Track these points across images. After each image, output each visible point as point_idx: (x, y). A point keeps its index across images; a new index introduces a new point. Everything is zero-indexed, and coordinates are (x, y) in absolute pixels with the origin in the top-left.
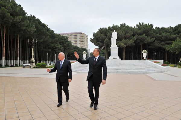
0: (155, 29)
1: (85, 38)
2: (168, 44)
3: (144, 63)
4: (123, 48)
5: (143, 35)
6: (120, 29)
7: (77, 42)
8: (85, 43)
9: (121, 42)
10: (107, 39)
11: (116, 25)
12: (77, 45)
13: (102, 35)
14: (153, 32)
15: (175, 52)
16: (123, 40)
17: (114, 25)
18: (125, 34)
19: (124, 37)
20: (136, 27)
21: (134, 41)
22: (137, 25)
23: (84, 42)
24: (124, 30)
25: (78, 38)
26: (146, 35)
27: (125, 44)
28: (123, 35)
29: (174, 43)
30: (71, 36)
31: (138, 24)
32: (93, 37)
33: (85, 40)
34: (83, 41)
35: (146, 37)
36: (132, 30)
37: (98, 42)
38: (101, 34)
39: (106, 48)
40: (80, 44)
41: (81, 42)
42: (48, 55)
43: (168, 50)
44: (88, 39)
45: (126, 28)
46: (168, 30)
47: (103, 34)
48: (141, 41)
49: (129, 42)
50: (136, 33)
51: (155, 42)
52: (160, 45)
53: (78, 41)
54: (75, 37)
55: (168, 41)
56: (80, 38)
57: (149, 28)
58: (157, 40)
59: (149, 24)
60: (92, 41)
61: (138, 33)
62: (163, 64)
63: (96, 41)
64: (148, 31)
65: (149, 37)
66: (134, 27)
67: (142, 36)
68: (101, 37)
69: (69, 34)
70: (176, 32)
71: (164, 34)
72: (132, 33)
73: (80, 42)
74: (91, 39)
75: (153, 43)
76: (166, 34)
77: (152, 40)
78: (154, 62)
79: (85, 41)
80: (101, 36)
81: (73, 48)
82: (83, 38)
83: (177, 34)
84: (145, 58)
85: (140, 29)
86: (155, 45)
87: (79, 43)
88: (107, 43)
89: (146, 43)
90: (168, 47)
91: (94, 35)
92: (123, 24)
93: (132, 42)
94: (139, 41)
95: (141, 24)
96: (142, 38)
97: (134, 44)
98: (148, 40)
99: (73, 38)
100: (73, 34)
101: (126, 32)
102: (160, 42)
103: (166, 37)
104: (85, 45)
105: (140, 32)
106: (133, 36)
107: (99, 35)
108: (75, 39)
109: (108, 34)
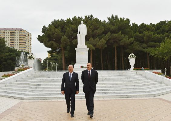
1: (27, 38)
2: (151, 47)
3: (141, 75)
5: (119, 34)
7: (14, 42)
8: (27, 44)
10: (65, 37)
11: (79, 17)
12: (14, 47)
13: (58, 31)
14: (130, 30)
16: (90, 40)
17: (75, 17)
18: (93, 31)
19: (92, 35)
21: (106, 41)
22: (109, 19)
23: (25, 43)
24: (92, 25)
25: (15, 36)
26: (122, 33)
27: (94, 46)
28: (90, 31)
29: (162, 45)
31: (111, 17)
32: (43, 34)
33: (27, 40)
34: (24, 41)
35: (123, 35)
37: (51, 42)
38: (56, 29)
39: (63, 51)
40: (19, 46)
41: (20, 42)
43: (153, 55)
44: (31, 38)
45: (95, 22)
46: (150, 28)
47: (60, 29)
48: (114, 42)
49: (99, 42)
50: (108, 29)
52: (141, 49)
53: (15, 41)
55: (151, 42)
56: (19, 36)
57: (126, 24)
60: (40, 39)
61: (111, 29)
63: (48, 40)
64: (125, 28)
65: (127, 37)
66: (105, 21)
67: (117, 34)
68: (56, 33)
70: (159, 31)
71: (147, 33)
72: (104, 30)
73: (19, 44)
74: (39, 36)
77: (131, 40)
79: (27, 42)
81: (7, 51)
82: (24, 36)
85: (114, 25)
86: (134, 47)
87: (17, 44)
88: (65, 42)
89: (123, 44)
91: (44, 30)
93: (103, 43)
94: (113, 42)
95: (114, 17)
96: (117, 37)
97: (106, 46)
98: (125, 40)
99: (7, 37)
100: (7, 30)
101: (95, 27)
102: (140, 44)
103: (149, 37)
104: (27, 47)
105: (114, 28)
106: (104, 34)
107: (53, 30)
108: (11, 39)
109: (66, 29)
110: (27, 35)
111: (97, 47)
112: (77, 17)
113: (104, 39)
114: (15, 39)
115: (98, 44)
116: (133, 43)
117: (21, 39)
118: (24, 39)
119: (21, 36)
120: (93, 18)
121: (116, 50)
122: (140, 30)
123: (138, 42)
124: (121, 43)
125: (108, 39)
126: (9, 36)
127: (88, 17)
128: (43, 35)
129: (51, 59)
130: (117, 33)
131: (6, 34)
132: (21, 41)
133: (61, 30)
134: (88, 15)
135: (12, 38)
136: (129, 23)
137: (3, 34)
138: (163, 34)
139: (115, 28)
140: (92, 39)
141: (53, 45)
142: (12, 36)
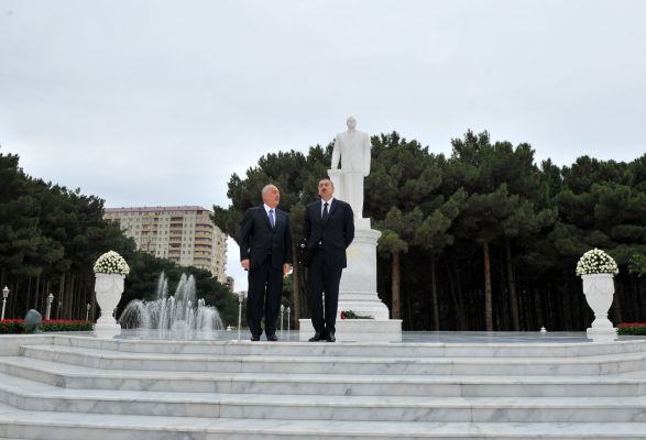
1: (215, 232)
2: (627, 241)
5: (499, 192)
7: (179, 245)
8: (214, 251)
10: (299, 208)
12: (178, 259)
14: (538, 182)
18: (402, 183)
19: (397, 197)
21: (449, 222)
22: (457, 145)
23: (210, 247)
25: (184, 229)
26: (512, 191)
27: (405, 237)
28: (391, 185)
30: (156, 219)
31: (463, 140)
33: (215, 240)
34: (207, 242)
35: (515, 198)
40: (192, 256)
41: (196, 245)
43: (644, 269)
45: (408, 152)
49: (425, 224)
50: (456, 179)
51: (558, 229)
53: (183, 242)
54: (172, 225)
55: (625, 223)
56: (194, 229)
58: (566, 221)
59: (509, 145)
60: (220, 217)
61: (467, 178)
64: (518, 176)
65: (530, 205)
67: (490, 195)
69: (147, 212)
72: (441, 179)
73: (192, 249)
74: (217, 209)
76: (611, 188)
77: (546, 218)
79: (214, 245)
87: (186, 249)
89: (515, 232)
92: (384, 138)
93: (439, 227)
94: (475, 227)
95: (475, 139)
96: (491, 204)
97: (450, 240)
98: (522, 218)
99: (163, 229)
100: (164, 211)
101: (406, 169)
102: (581, 231)
103: (614, 204)
104: (214, 259)
105: (478, 173)
106: (442, 197)
108: (173, 235)
109: (306, 179)
111: (416, 243)
113: (446, 214)
114: (183, 236)
115: (419, 230)
116: (552, 228)
117: (199, 235)
118: (205, 232)
119: (199, 229)
120: (400, 141)
122: (578, 179)
123: (573, 227)
124: (508, 227)
125: (457, 212)
126: (168, 229)
127: (381, 139)
130: (492, 191)
131: (159, 223)
132: (199, 242)
133: (287, 183)
134: (383, 135)
135: (176, 232)
136: (532, 160)
137: (153, 222)
139: (482, 172)
140: (399, 212)
142: (176, 229)
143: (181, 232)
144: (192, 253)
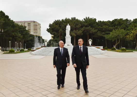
0: (97, 22)
1: (38, 27)
2: (107, 34)
4: (74, 37)
5: (89, 27)
6: (72, 22)
8: (38, 31)
9: (72, 32)
10: (61, 30)
11: (68, 19)
12: (30, 33)
14: (96, 25)
15: (112, 40)
17: (66, 18)
18: (75, 26)
19: (75, 28)
20: (83, 20)
21: (82, 32)
22: (84, 19)
23: (37, 30)
24: (75, 23)
25: (31, 26)
26: (91, 27)
27: (76, 34)
30: (24, 24)
31: (85, 18)
34: (36, 29)
35: (91, 28)
36: (80, 23)
37: (54, 32)
38: (56, 26)
39: (60, 36)
40: (33, 32)
42: (10, 43)
44: (41, 27)
46: (107, 24)
47: (58, 25)
49: (78, 32)
50: (83, 25)
51: (98, 32)
52: (101, 35)
53: (31, 29)
55: (107, 31)
56: (33, 26)
57: (93, 22)
58: (99, 31)
59: (93, 18)
61: (85, 25)
62: (102, 49)
63: (52, 31)
64: (93, 24)
65: (94, 29)
66: (82, 20)
69: (22, 22)
70: (113, 25)
71: (104, 27)
72: (81, 25)
74: (47, 29)
75: (96, 33)
76: (105, 26)
77: (96, 31)
78: (97, 48)
79: (38, 29)
80: (56, 27)
82: (36, 26)
83: (113, 27)
84: (90, 45)
85: (87, 23)
86: (98, 34)
87: (32, 30)
88: (61, 32)
90: (107, 36)
91: (50, 26)
92: (73, 18)
93: (80, 33)
94: (86, 32)
95: (87, 18)
96: (88, 29)
97: (82, 34)
100: (26, 22)
102: (101, 32)
103: (105, 29)
104: (38, 33)
106: (81, 28)
107: (55, 26)
109: (62, 25)
110: (38, 25)
112: (67, 19)
113: (81, 30)
117: (34, 27)
118: (36, 27)
119: (34, 26)
121: (88, 36)
124: (91, 32)
125: (83, 30)
126: (27, 26)
128: (49, 28)
129: (53, 40)
130: (88, 27)
132: (34, 29)
135: (29, 27)
138: (115, 27)
140: (75, 31)
141: (55, 34)
142: (29, 26)
143: (30, 27)
144: (33, 31)
